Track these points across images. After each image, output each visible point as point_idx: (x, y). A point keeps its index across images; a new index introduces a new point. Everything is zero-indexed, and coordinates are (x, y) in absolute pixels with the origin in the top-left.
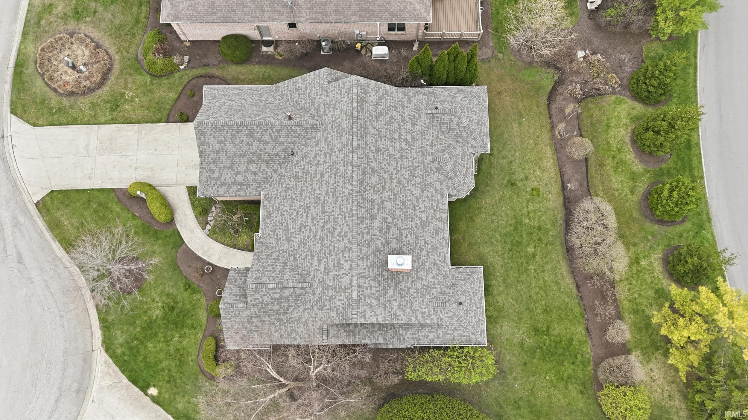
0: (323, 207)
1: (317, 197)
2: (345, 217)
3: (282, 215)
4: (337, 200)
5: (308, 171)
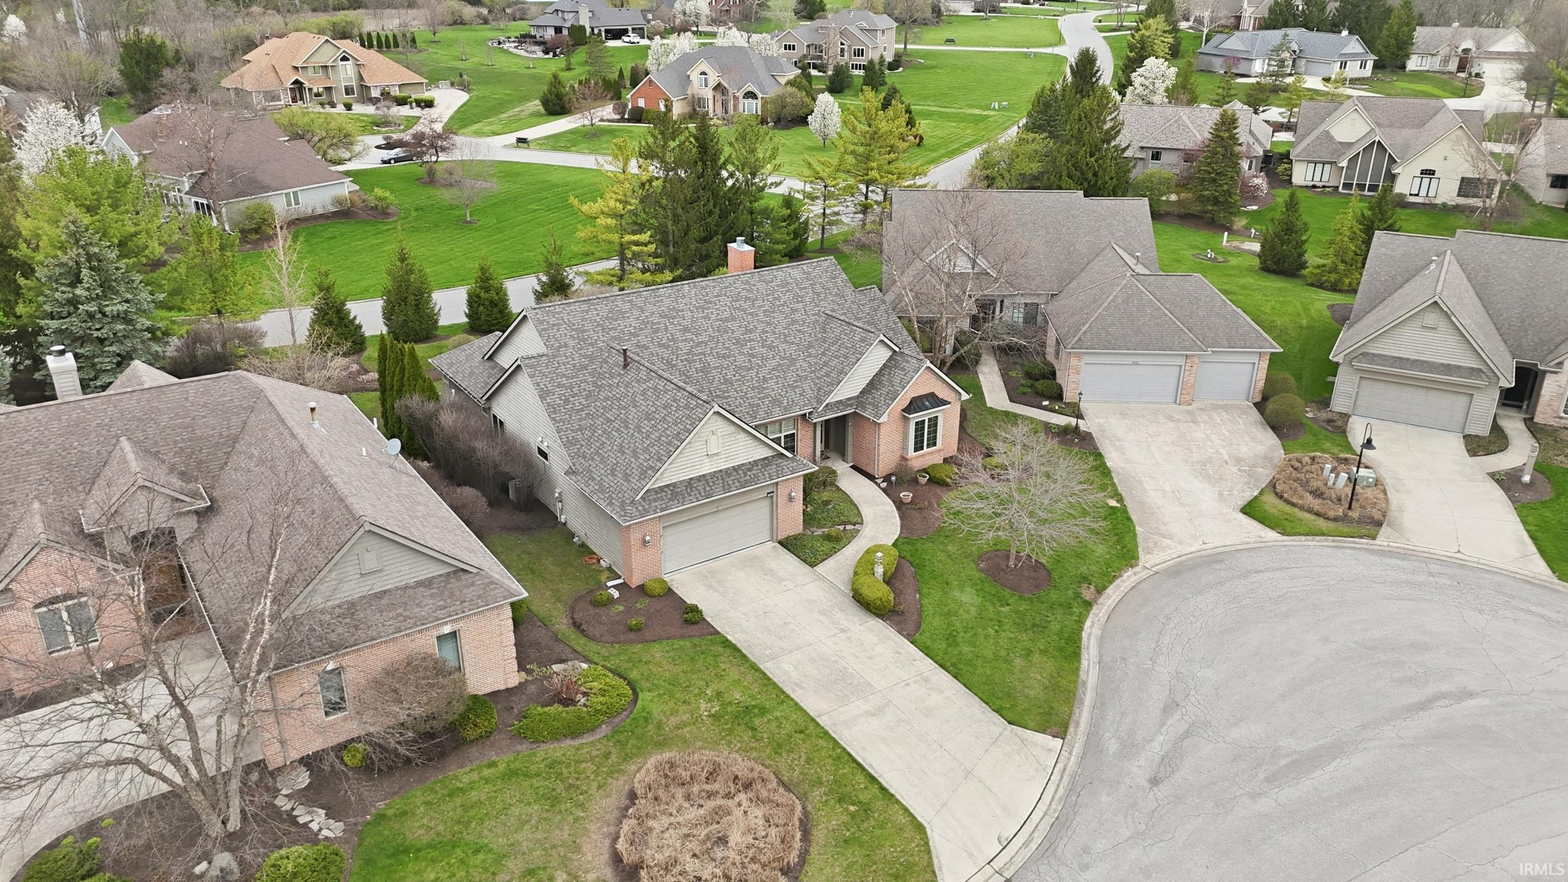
1: (719, 331)
2: (726, 287)
3: (765, 380)
4: (711, 302)
5: (688, 354)
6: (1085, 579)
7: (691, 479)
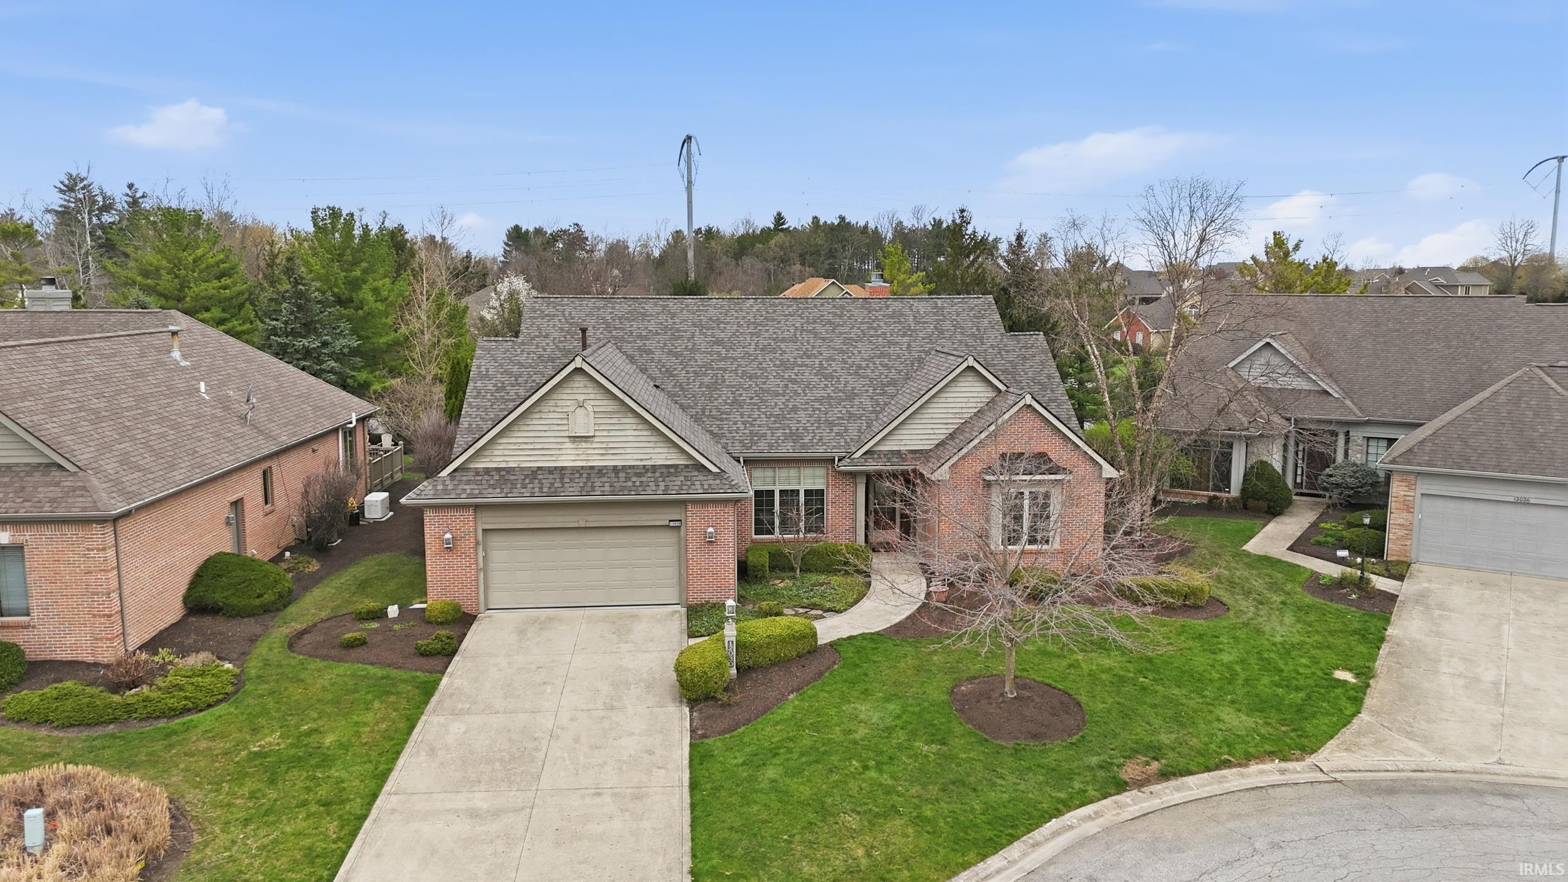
0: (784, 340)
3: (795, 409)
6: (1155, 751)
7: (539, 468)
